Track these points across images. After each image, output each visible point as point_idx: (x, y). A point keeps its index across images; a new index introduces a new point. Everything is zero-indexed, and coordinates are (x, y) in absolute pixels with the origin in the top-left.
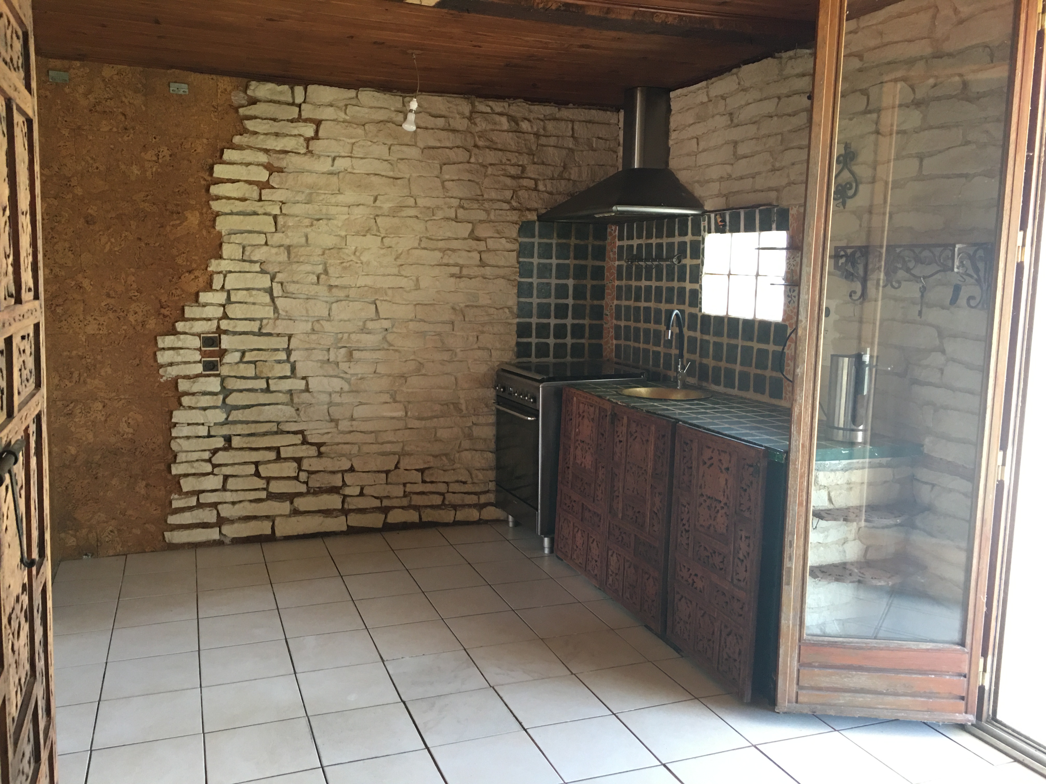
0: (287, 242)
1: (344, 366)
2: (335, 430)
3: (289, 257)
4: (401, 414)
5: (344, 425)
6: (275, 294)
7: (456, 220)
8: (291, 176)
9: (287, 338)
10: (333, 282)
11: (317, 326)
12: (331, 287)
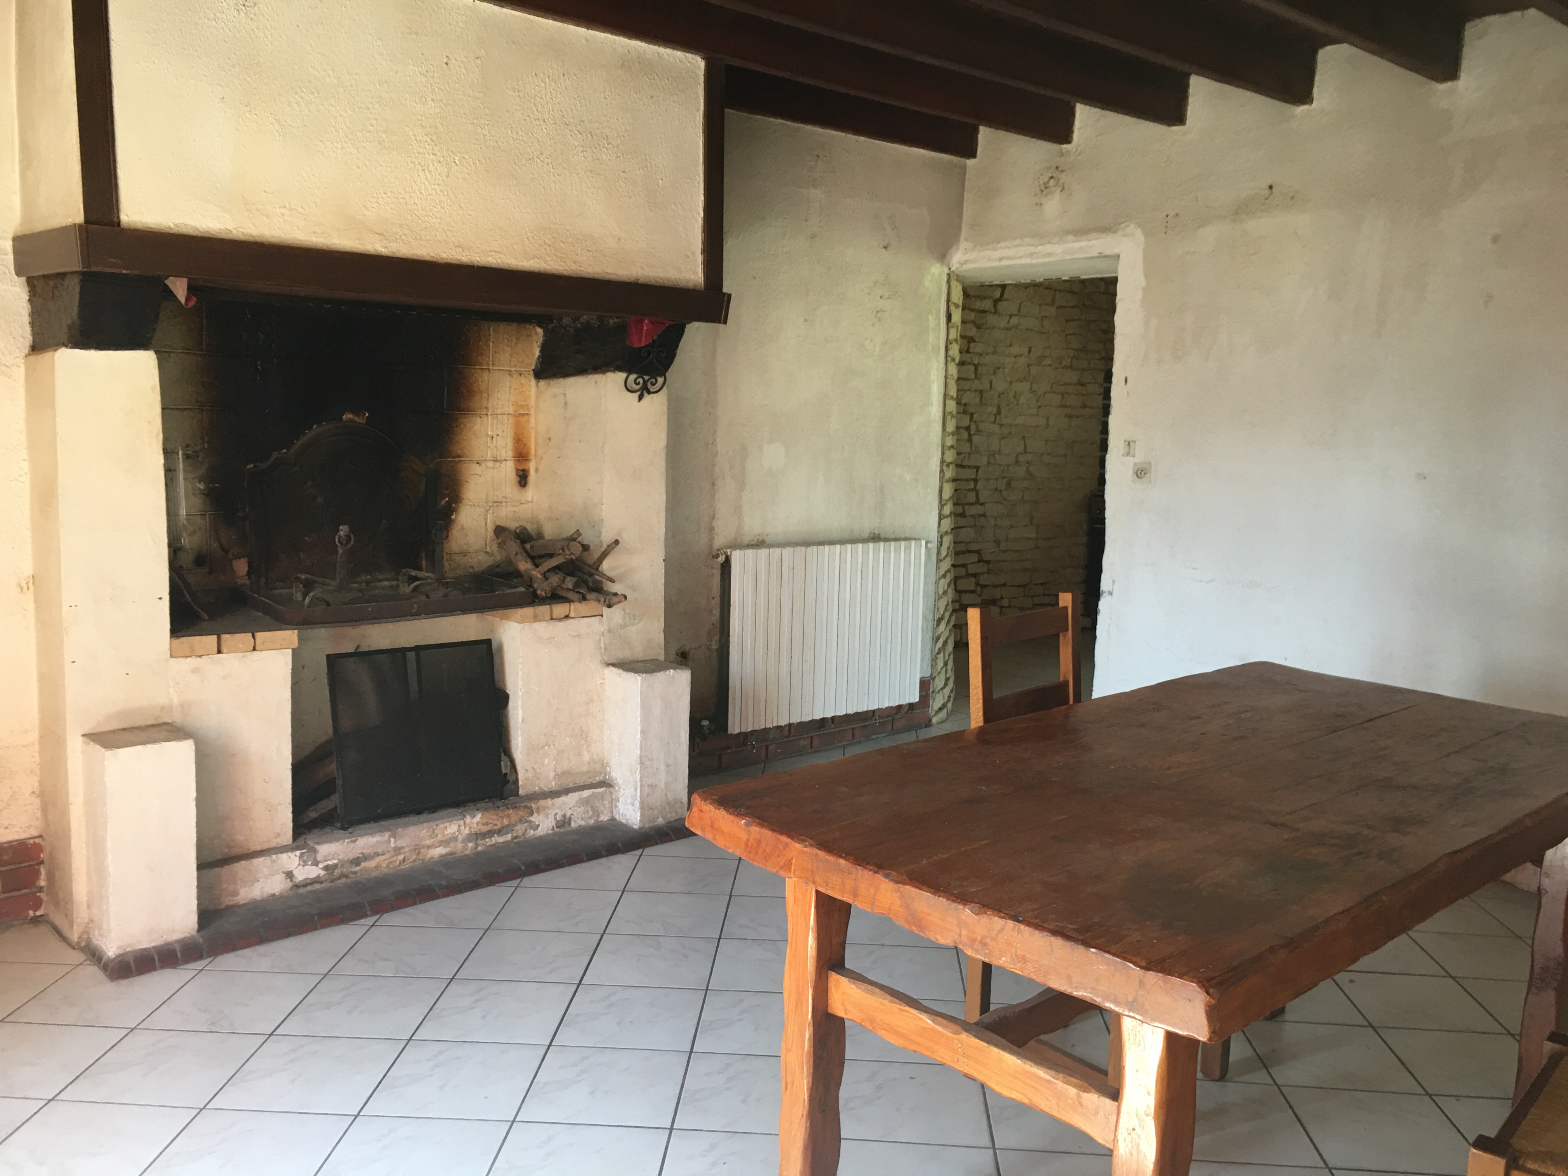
0: (980, 387)
1: (1005, 493)
2: (997, 549)
3: (981, 401)
4: (1034, 535)
5: (1003, 546)
6: (972, 432)
7: (1071, 367)
8: (987, 331)
9: (975, 470)
10: (1004, 421)
11: (992, 460)
12: (1001, 425)
